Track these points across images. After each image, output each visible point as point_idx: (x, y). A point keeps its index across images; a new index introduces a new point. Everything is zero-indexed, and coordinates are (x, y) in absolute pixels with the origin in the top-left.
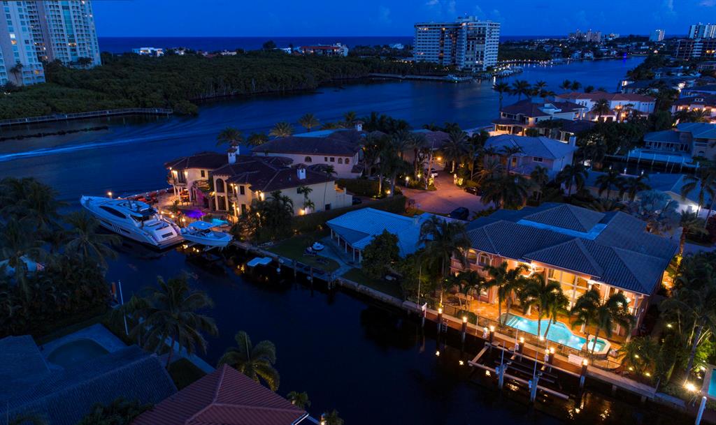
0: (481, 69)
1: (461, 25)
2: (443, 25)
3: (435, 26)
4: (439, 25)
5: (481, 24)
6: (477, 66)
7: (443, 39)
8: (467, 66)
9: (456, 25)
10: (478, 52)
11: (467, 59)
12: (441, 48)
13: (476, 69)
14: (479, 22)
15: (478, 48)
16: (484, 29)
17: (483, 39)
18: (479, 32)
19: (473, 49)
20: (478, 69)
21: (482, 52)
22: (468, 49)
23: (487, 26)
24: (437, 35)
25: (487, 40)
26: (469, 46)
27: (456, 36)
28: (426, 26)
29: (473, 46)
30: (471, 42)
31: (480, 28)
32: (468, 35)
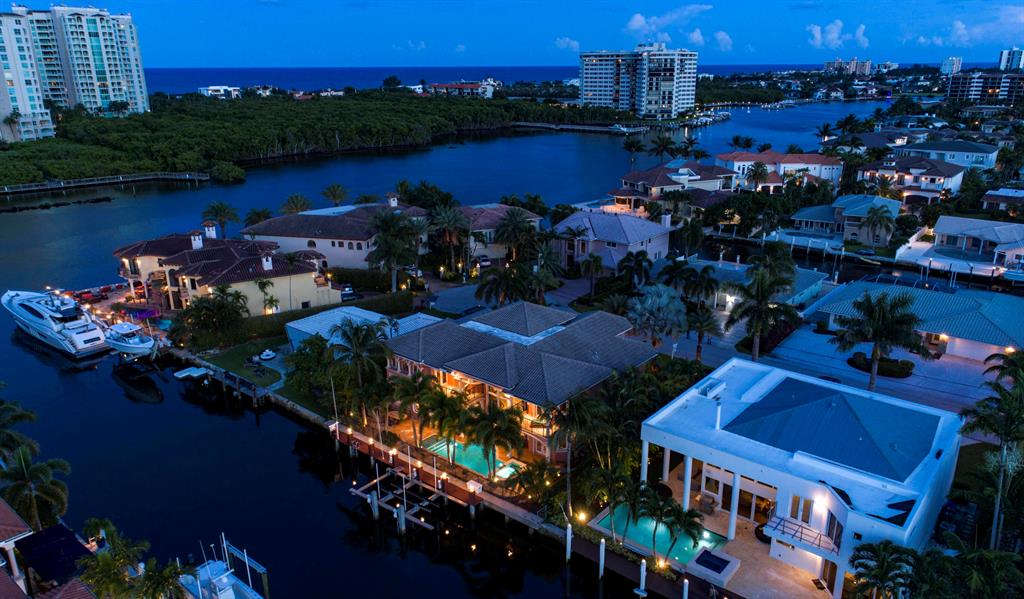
0: (669, 116)
1: (641, 55)
2: (618, 56)
3: (608, 56)
4: (612, 56)
5: (668, 55)
6: (663, 112)
7: (618, 74)
8: (650, 111)
9: (635, 56)
10: (664, 93)
11: (650, 103)
12: (616, 87)
13: (663, 116)
14: (665, 52)
15: (665, 86)
16: (672, 60)
17: (672, 75)
18: (666, 65)
19: (657, 89)
20: (666, 116)
21: (670, 93)
22: (651, 89)
23: (676, 58)
24: (610, 68)
25: (676, 76)
26: (651, 84)
27: (635, 70)
28: (596, 56)
29: (657, 84)
30: (655, 79)
31: (666, 60)
32: (650, 70)
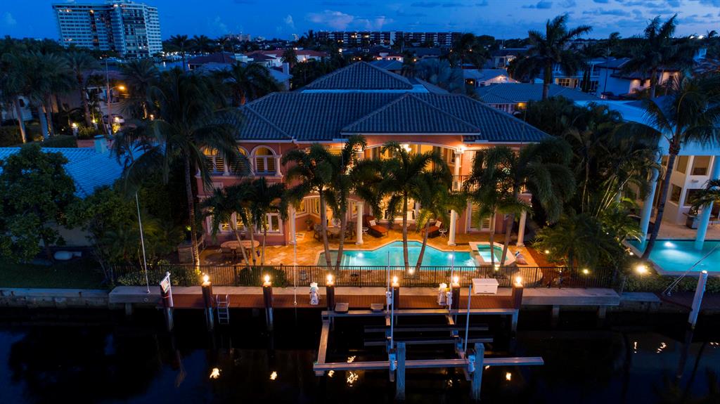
0: (147, 55)
1: (112, 6)
2: (90, 7)
3: (80, 7)
4: (85, 7)
5: (136, 7)
6: (141, 52)
7: (93, 23)
8: (130, 52)
9: (107, 7)
10: (139, 37)
11: (129, 45)
12: (94, 33)
13: (142, 55)
14: (133, 4)
15: (138, 32)
16: (141, 11)
17: (143, 23)
18: (136, 15)
19: (132, 34)
20: (144, 55)
21: (144, 37)
22: (127, 34)
23: (144, 9)
24: (85, 18)
25: (146, 24)
26: (127, 30)
27: (109, 19)
28: (68, 7)
29: (132, 30)
30: (129, 26)
31: (135, 11)
32: (123, 18)
